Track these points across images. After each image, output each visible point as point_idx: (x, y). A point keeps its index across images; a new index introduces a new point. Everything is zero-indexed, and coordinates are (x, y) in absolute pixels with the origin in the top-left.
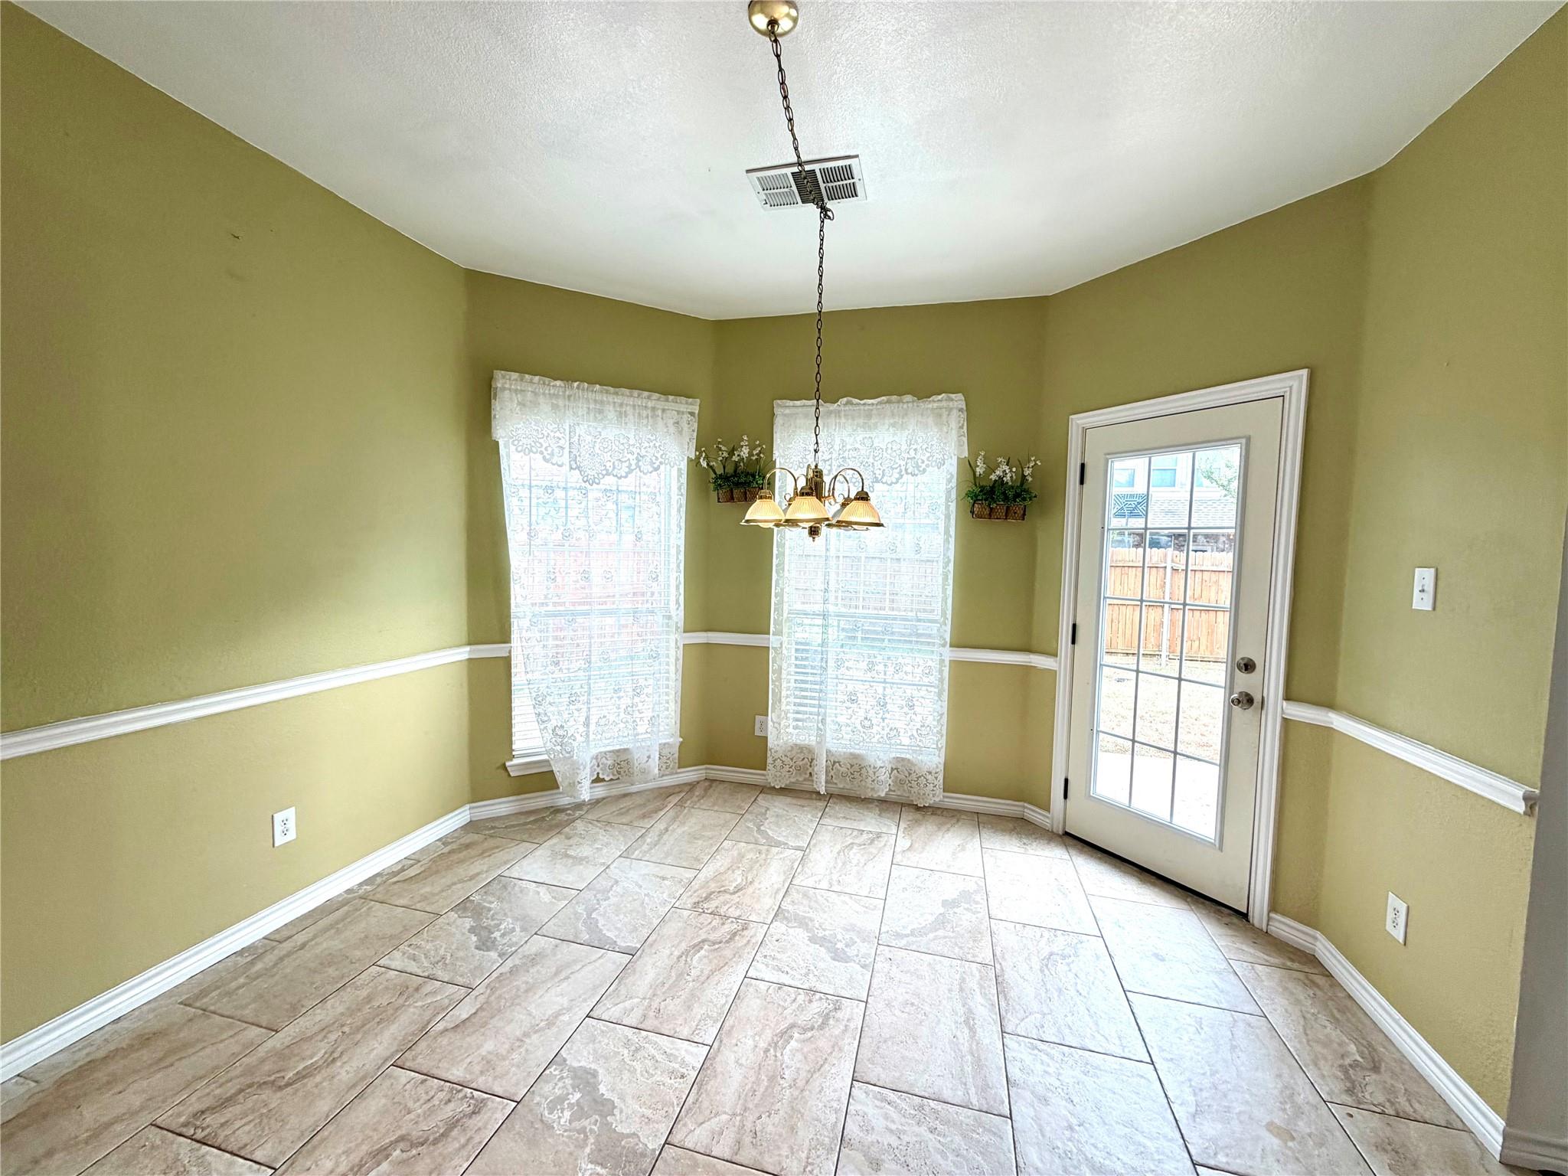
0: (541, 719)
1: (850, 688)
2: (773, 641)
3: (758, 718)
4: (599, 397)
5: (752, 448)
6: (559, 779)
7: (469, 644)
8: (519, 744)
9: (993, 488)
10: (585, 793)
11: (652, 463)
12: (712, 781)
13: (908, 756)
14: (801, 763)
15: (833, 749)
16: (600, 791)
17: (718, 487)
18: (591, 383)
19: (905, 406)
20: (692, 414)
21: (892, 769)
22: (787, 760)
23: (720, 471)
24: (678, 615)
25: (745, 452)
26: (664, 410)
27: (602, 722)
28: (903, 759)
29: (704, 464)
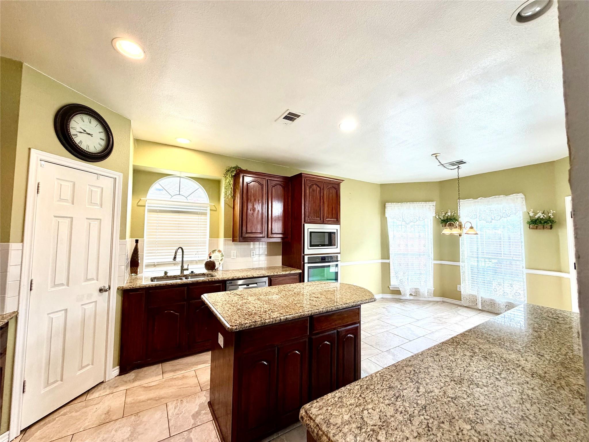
0: (397, 277)
1: (499, 281)
2: (461, 264)
3: (458, 286)
4: (409, 205)
5: (452, 212)
6: (401, 292)
7: (382, 259)
8: (392, 283)
9: (536, 220)
10: (408, 297)
11: (423, 218)
12: (444, 302)
13: (512, 302)
14: (473, 300)
15: (484, 297)
16: (412, 298)
17: (442, 223)
18: (407, 202)
19: (501, 198)
20: (433, 205)
21: (506, 305)
22: (468, 298)
23: (442, 219)
24: (432, 256)
25: (449, 214)
26: (425, 206)
27: (412, 280)
28: (510, 303)
29: (438, 217)
